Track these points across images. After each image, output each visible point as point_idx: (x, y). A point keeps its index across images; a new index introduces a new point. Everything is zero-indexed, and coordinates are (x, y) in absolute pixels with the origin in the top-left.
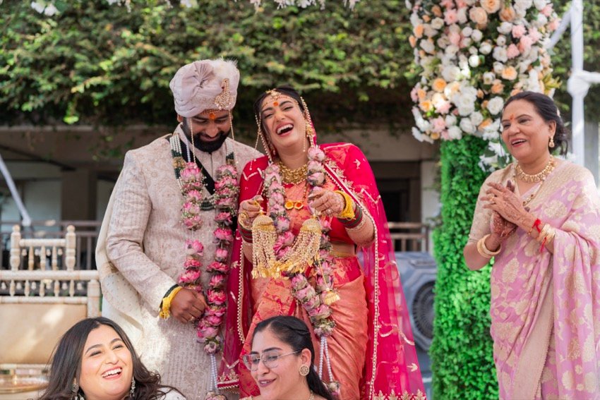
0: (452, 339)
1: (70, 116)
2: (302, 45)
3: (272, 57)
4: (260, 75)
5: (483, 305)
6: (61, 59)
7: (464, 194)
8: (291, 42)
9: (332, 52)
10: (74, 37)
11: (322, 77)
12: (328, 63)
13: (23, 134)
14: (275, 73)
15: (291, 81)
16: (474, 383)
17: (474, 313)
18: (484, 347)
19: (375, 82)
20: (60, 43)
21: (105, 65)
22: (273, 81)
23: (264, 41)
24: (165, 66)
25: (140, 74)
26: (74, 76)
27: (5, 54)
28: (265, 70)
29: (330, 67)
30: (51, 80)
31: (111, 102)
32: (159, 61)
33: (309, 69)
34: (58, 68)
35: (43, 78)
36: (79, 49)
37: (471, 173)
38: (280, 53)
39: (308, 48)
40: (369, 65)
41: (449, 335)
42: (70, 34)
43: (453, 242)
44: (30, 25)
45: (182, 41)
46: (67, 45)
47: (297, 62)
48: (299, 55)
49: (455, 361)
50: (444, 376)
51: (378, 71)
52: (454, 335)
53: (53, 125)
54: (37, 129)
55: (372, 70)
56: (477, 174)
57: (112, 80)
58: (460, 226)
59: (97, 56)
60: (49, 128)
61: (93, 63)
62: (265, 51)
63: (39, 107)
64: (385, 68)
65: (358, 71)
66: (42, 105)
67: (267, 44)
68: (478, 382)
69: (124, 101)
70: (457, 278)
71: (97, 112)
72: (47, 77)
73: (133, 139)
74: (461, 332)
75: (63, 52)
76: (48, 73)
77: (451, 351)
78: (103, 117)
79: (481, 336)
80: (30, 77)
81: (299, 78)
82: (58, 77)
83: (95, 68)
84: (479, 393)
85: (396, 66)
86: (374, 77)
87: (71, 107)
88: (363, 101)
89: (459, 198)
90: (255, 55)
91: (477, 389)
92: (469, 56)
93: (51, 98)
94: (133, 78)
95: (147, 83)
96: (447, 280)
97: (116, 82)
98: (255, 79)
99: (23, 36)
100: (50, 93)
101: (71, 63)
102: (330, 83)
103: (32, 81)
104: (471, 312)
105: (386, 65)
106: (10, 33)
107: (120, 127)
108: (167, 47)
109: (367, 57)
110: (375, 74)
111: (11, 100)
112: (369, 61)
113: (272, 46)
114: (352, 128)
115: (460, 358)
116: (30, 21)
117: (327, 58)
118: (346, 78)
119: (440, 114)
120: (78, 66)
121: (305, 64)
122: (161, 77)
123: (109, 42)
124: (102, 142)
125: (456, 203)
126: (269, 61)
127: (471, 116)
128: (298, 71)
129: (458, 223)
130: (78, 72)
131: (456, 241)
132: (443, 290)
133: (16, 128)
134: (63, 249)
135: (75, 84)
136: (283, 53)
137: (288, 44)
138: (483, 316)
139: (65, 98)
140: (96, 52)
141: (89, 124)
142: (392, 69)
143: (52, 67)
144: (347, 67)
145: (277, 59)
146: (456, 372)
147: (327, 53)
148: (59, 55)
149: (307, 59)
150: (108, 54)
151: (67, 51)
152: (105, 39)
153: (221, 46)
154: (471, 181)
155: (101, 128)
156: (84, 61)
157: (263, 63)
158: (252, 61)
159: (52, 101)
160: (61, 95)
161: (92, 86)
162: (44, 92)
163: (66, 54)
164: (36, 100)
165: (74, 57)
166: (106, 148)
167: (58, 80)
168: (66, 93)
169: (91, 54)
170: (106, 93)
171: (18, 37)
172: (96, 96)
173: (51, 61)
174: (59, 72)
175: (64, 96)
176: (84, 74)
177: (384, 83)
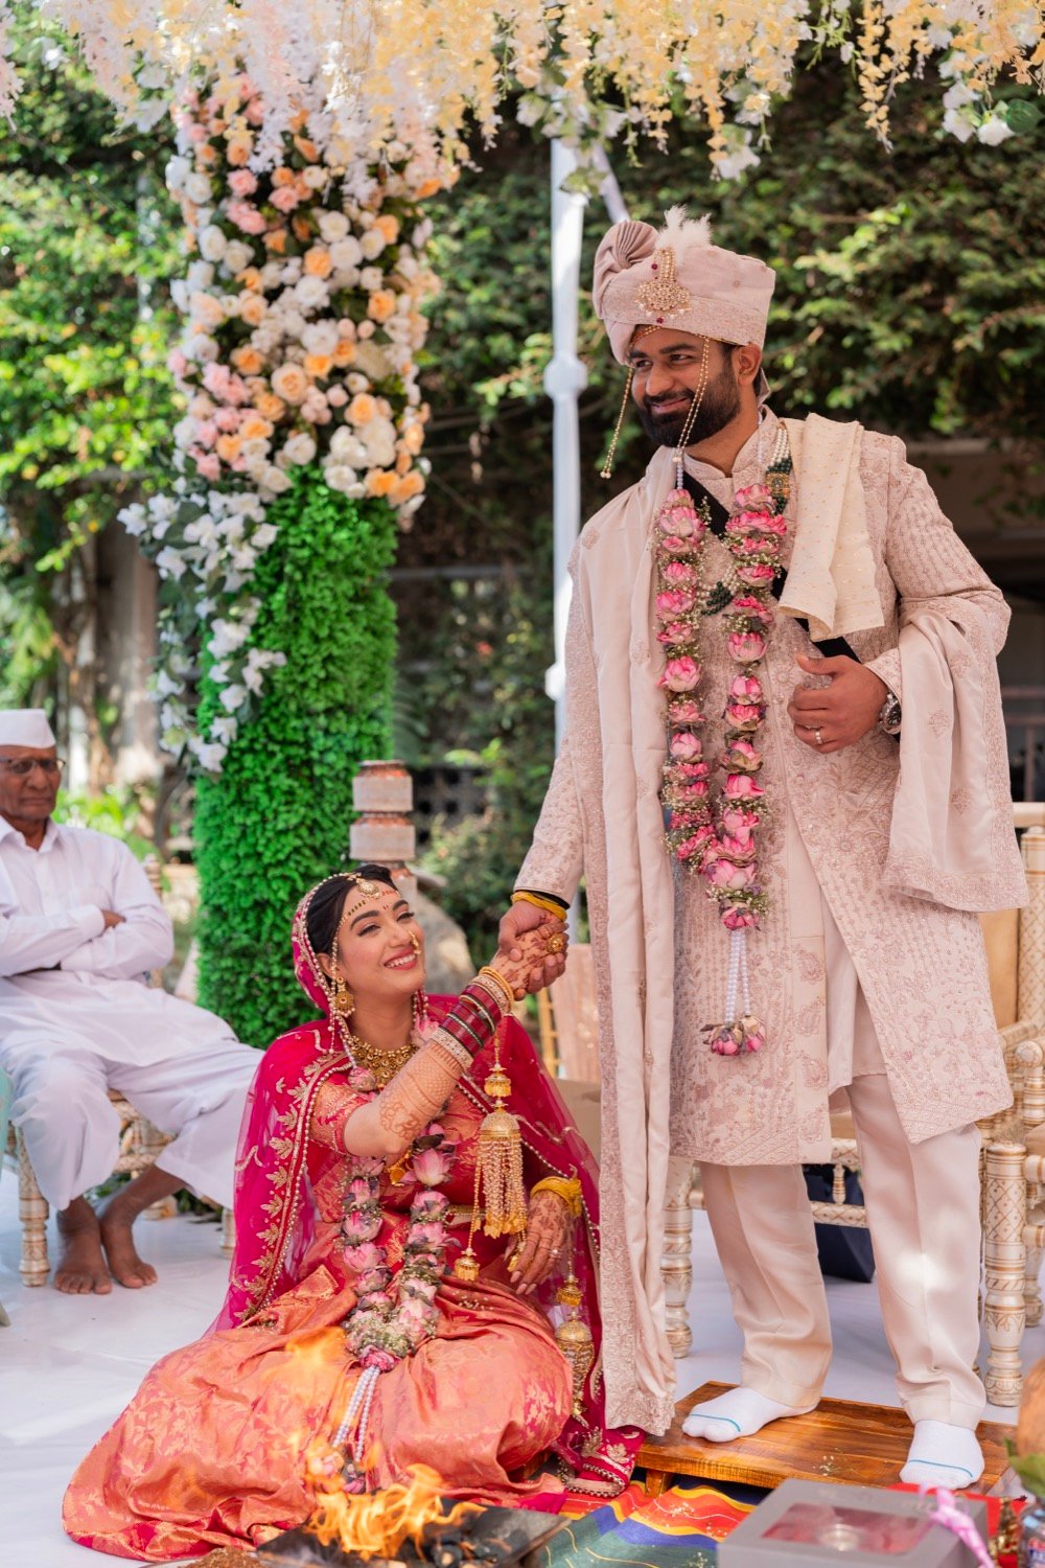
1: (943, 416)
6: (919, 270)
10: (958, 203)
20: (921, 228)
21: (1038, 272)
26: (953, 310)
30: (896, 326)
34: (914, 292)
35: (877, 320)
36: (966, 236)
42: (948, 199)
44: (844, 187)
46: (937, 230)
59: (1015, 252)
61: (1006, 270)
63: (868, 396)
66: (875, 390)
71: (1004, 401)
72: (887, 318)
75: (929, 249)
76: (890, 307)
78: (1017, 412)
80: (846, 321)
82: (915, 317)
83: (1011, 282)
87: (946, 390)
93: (895, 371)
99: (828, 218)
100: (893, 357)
101: (947, 277)
103: (851, 329)
106: (799, 215)
116: (847, 177)
120: (968, 282)
124: (1009, 479)
130: (964, 298)
135: (959, 329)
139: (930, 370)
140: (1013, 240)
141: (976, 436)
143: (897, 291)
148: (919, 257)
150: (1042, 244)
151: (940, 246)
155: (1007, 443)
156: (984, 269)
159: (899, 380)
160: (918, 363)
161: (1002, 330)
162: (881, 355)
163: (936, 254)
164: (861, 379)
165: (956, 260)
166: (1021, 493)
167: (914, 324)
168: (934, 355)
169: (999, 248)
170: (1036, 350)
171: (817, 223)
172: (1013, 357)
173: (896, 276)
174: (917, 302)
175: (925, 364)
176: (984, 302)
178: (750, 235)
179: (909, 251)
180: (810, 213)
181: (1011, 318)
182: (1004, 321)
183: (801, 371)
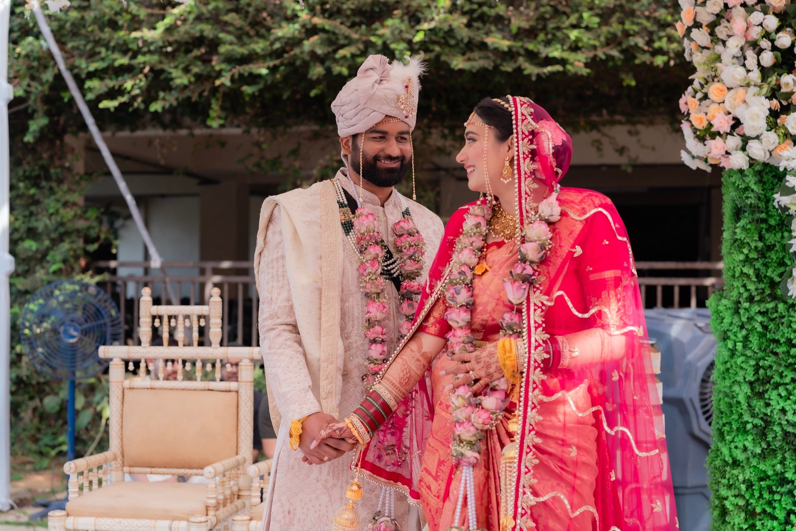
0: (736, 447)
1: (214, 119)
2: (537, 9)
3: (493, 28)
4: (476, 54)
5: (781, 401)
6: (199, 41)
7: (753, 245)
8: (521, 5)
9: (581, 17)
10: (216, 9)
11: (566, 55)
12: (574, 34)
13: (150, 141)
14: (496, 50)
15: (521, 60)
16: (769, 510)
17: (768, 411)
18: (784, 459)
19: (646, 58)
20: (199, 18)
21: (259, 46)
22: (494, 62)
23: (481, 5)
24: (343, 46)
25: (307, 58)
26: (217, 64)
27: (126, 37)
28: (483, 46)
29: (578, 39)
30: (186, 70)
31: (267, 95)
32: (333, 38)
33: (548, 43)
34: (196, 53)
35: (176, 67)
36: (224, 26)
37: (763, 215)
38: (506, 22)
39: (545, 12)
40: (636, 34)
41: (732, 441)
42: (212, 5)
43: (736, 312)
45: (364, 9)
46: (207, 20)
47: (531, 33)
48: (532, 23)
49: (741, 478)
50: (726, 499)
51: (650, 43)
52: (740, 441)
53: (189, 128)
54: (169, 133)
55: (641, 42)
56: (771, 216)
57: (268, 68)
58: (747, 290)
59: (248, 34)
60: (184, 132)
61: (243, 45)
62: (483, 18)
63: (171, 105)
64: (660, 38)
65: (620, 44)
66: (175, 103)
67: (485, 9)
68: (774, 508)
69: (286, 95)
70: (743, 362)
71: (248, 110)
72: (181, 66)
73: (299, 144)
74: (750, 438)
75: (202, 31)
76: (183, 60)
77: (736, 463)
78: (256, 116)
79: (778, 444)
80: (159, 67)
81: (532, 56)
82: (197, 66)
83: (244, 51)
84: (775, 523)
86: (644, 52)
87: (215, 106)
88: (629, 86)
89: (746, 251)
90: (469, 25)
91: (774, 518)
92: (760, 51)
93: (187, 93)
94: (298, 63)
95: (317, 71)
96: (728, 365)
97: (273, 70)
98: (469, 59)
99: (150, 11)
100: (185, 87)
101: (214, 45)
102: (578, 63)
103: (162, 71)
104: (763, 410)
105: (662, 34)
106: (134, 8)
107: (281, 129)
108: (345, 19)
109: (633, 23)
110: (646, 48)
111: (134, 98)
112: (636, 28)
113: (493, 12)
114: (613, 123)
115: (748, 474)
117: (574, 27)
118: (601, 54)
119: (719, 134)
120: (222, 49)
121: (542, 36)
122: (336, 61)
123: (265, 14)
124: (256, 150)
125: (742, 257)
126: (487, 34)
127: (762, 137)
128: (531, 46)
129: (744, 286)
130: (222, 58)
131: (742, 311)
132: (724, 378)
133: (139, 133)
134: (206, 317)
135: (219, 74)
136: (509, 20)
137: (517, 8)
138: (782, 417)
139: (207, 93)
140: (248, 28)
141: (238, 126)
143: (187, 51)
144: (602, 39)
145: (501, 30)
146: (743, 493)
147: (573, 19)
148: (198, 34)
149: (544, 28)
150: (263, 31)
151: (207, 30)
152: (258, 11)
153: (420, 15)
154: (764, 226)
155: (254, 131)
156: (231, 44)
157: (479, 36)
158: (464, 34)
159: (189, 98)
160: (199, 90)
161: (241, 76)
162: (178, 86)
163: (206, 33)
164: (167, 97)
165: (217, 38)
166: (262, 158)
167: (195, 70)
168: (208, 86)
169: (240, 32)
170: (261, 86)
171: (143, 13)
172: (248, 90)
173: (187, 43)
174: (197, 58)
175: (204, 91)
176: (231, 60)
177: (659, 61)
178: (107, 18)
179: (192, 31)
180: (140, 7)
181: (245, 69)
182: (242, 71)
183: (136, 92)
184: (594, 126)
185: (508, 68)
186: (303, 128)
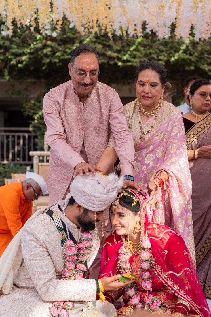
1: (6, 76)
2: (122, 43)
4: (102, 58)
6: (2, 47)
11: (132, 59)
12: (135, 53)
15: (116, 60)
21: (25, 50)
22: (108, 60)
23: (103, 41)
24: (57, 52)
25: (43, 56)
26: (8, 55)
29: (136, 55)
32: (54, 49)
33: (124, 55)
36: (13, 42)
38: (111, 47)
39: (124, 45)
40: (154, 54)
45: (63, 39)
47: (119, 51)
48: (120, 48)
51: (158, 57)
55: (155, 56)
61: (19, 49)
64: (161, 56)
65: (148, 57)
67: (105, 42)
69: (32, 68)
73: (28, 86)
81: (120, 59)
83: (21, 52)
85: (166, 55)
90: (102, 48)
94: (39, 57)
95: (46, 60)
101: (8, 49)
105: (161, 54)
108: (56, 42)
109: (153, 50)
110: (156, 58)
112: (154, 52)
118: (142, 59)
120: (12, 51)
121: (123, 53)
122: (54, 57)
123: (28, 39)
124: (11, 87)
128: (120, 56)
130: (11, 54)
135: (11, 60)
136: (113, 47)
140: (20, 44)
142: (165, 56)
144: (143, 54)
145: (110, 50)
147: (134, 47)
148: (1, 44)
149: (123, 50)
150: (27, 45)
151: (7, 43)
156: (15, 49)
161: (19, 60)
163: (5, 44)
165: (10, 46)
169: (18, 45)
170: (23, 64)
172: (20, 65)
174: (1, 53)
175: (2, 65)
176: (15, 55)
177: (161, 62)
181: (20, 58)
184: (129, 83)
185: (111, 63)
186: (29, 80)
